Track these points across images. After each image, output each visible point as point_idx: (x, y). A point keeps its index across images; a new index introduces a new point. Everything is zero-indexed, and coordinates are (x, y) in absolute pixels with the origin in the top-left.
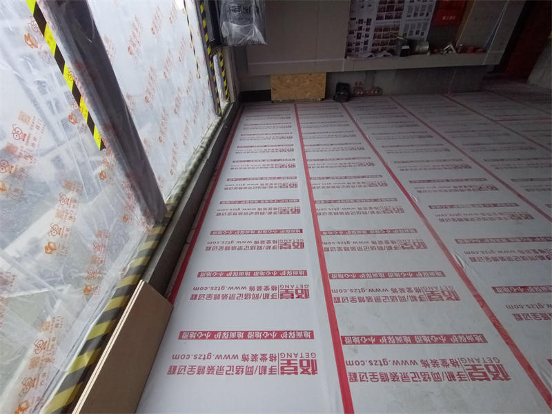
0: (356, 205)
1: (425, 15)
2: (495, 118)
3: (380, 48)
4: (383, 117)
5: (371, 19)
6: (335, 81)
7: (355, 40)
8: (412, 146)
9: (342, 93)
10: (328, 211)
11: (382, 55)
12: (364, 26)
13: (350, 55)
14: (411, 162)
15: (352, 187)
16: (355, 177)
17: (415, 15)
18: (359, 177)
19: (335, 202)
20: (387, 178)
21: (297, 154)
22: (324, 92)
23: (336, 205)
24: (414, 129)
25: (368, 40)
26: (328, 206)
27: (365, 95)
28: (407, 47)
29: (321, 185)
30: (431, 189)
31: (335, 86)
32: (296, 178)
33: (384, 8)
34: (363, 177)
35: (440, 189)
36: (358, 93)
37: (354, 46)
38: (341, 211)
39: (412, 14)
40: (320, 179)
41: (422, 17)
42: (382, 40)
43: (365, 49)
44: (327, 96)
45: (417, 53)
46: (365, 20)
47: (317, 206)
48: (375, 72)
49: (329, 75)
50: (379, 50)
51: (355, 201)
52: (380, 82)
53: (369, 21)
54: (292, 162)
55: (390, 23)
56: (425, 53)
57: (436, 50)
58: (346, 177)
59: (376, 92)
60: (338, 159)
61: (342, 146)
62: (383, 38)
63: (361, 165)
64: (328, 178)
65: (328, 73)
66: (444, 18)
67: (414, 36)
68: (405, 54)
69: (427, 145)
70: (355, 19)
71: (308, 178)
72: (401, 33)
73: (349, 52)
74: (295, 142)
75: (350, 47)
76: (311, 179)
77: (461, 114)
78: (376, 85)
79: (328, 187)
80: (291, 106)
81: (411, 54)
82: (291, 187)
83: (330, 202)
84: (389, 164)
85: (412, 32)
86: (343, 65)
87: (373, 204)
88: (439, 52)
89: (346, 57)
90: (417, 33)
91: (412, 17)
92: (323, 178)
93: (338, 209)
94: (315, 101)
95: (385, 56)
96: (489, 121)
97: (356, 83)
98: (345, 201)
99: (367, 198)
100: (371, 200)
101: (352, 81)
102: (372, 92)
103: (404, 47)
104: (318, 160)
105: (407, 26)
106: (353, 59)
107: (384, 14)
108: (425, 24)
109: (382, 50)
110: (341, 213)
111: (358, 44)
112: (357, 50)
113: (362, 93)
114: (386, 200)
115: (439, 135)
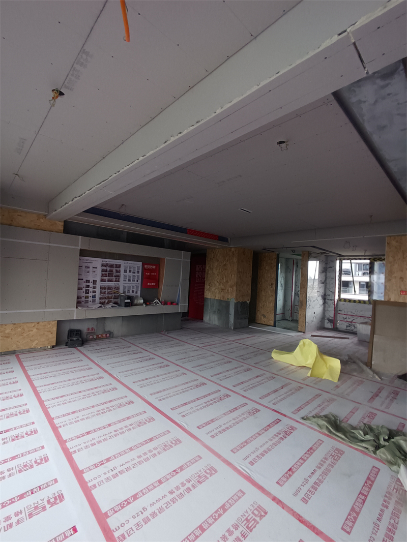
0: (134, 454)
1: (136, 281)
2: (200, 346)
3: (106, 301)
4: (122, 356)
5: (96, 281)
6: (66, 328)
7: (84, 294)
8: (158, 376)
9: (75, 339)
10: (103, 477)
11: (110, 306)
12: (91, 285)
13: (80, 306)
14: (164, 390)
15: (121, 433)
16: (120, 422)
17: (129, 280)
18: (124, 420)
19: (108, 460)
20: (151, 412)
21: (36, 414)
22: (55, 339)
23: (110, 465)
24: (152, 362)
25: (95, 295)
26: (101, 470)
27: (98, 338)
28: (129, 301)
29: (83, 446)
30: (191, 411)
31: (67, 332)
32: (43, 447)
33: (106, 275)
34: (128, 418)
35: (197, 408)
36: (91, 337)
37: (83, 299)
38: (119, 469)
39: (127, 280)
40: (78, 437)
41: (134, 282)
42: (107, 295)
43: (94, 301)
44: (59, 343)
45: (136, 305)
46: (91, 280)
47: (87, 476)
48: (105, 318)
49: (59, 323)
50: (106, 302)
51: (131, 449)
52: (110, 326)
53: (95, 282)
54: (32, 427)
55: (112, 284)
56: (141, 305)
57: (148, 303)
58: (110, 425)
59: (108, 335)
60: (93, 407)
61: (92, 391)
62: (108, 294)
63: (120, 406)
64: (88, 433)
65: (58, 322)
66: (149, 284)
67: (131, 294)
68: (127, 305)
69: (169, 373)
70: (82, 279)
71: (62, 442)
72: (121, 291)
73: (79, 303)
74: (29, 399)
75: (79, 300)
76: (66, 441)
77: (179, 346)
78: (107, 329)
79: (93, 445)
80: (13, 358)
81: (132, 306)
82: (38, 464)
83: (102, 463)
84: (146, 398)
85: (129, 291)
86: (75, 314)
87: (150, 446)
88: (150, 304)
89: (77, 308)
90: (133, 291)
91: (127, 282)
92: (83, 435)
93: (115, 468)
94: (44, 349)
95: (112, 306)
96: (198, 348)
97: (88, 329)
98: (120, 454)
99: (142, 440)
100: (146, 442)
101: (84, 327)
102: (104, 335)
103: (127, 301)
104: (68, 414)
105: (125, 287)
106: (84, 309)
107: (107, 278)
108: (137, 287)
109: (108, 303)
110: (121, 472)
111: (87, 297)
112: (87, 302)
113: (95, 337)
114: (160, 435)
115: (173, 363)
